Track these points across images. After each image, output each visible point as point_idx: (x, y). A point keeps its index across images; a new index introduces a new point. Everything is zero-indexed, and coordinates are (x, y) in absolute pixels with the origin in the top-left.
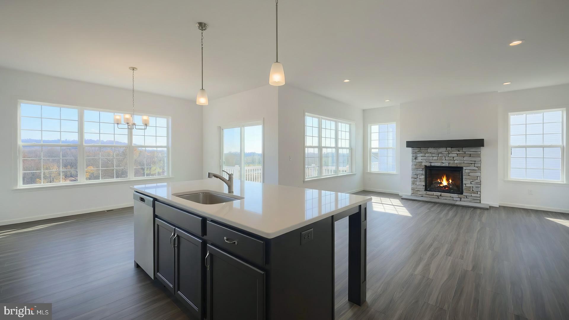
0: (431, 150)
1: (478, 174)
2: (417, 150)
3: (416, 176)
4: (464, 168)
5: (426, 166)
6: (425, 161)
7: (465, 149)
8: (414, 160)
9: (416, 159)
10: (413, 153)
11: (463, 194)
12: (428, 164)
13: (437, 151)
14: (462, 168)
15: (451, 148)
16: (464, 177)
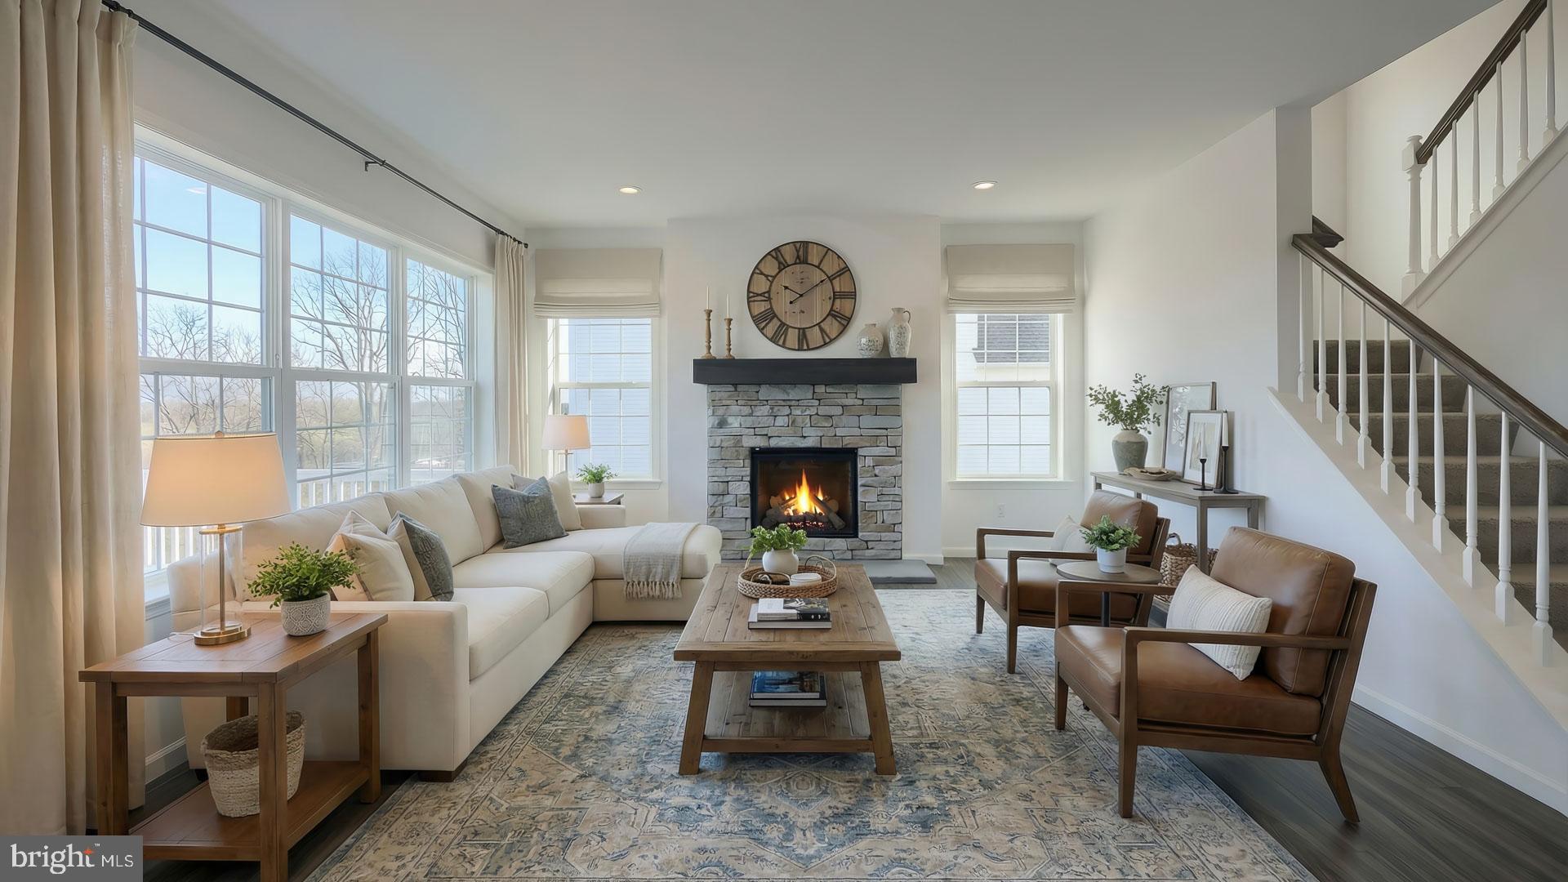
0: (767, 393)
1: (895, 470)
2: (724, 391)
3: (719, 487)
4: (861, 452)
5: (753, 451)
6: (751, 432)
7: (863, 391)
8: (716, 431)
9: (722, 424)
10: (713, 405)
11: (856, 536)
12: (759, 442)
13: (788, 394)
14: (853, 452)
15: (826, 385)
16: (860, 481)
